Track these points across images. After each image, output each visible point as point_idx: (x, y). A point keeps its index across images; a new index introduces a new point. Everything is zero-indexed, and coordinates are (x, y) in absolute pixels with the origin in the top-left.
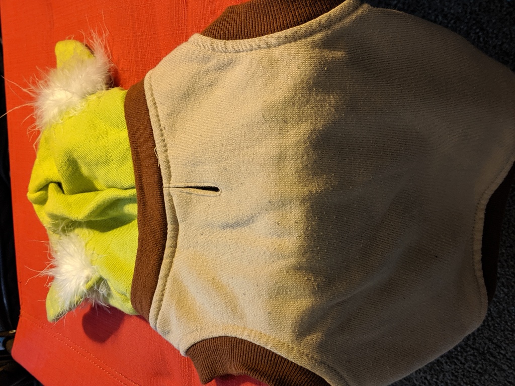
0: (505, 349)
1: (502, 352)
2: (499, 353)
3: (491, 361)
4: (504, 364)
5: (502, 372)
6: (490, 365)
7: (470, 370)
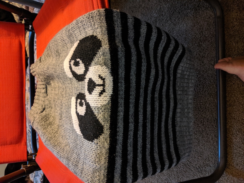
0: (193, 164)
1: (192, 164)
2: (191, 165)
3: (188, 168)
4: (192, 169)
5: (192, 171)
6: (188, 169)
7: (182, 170)
